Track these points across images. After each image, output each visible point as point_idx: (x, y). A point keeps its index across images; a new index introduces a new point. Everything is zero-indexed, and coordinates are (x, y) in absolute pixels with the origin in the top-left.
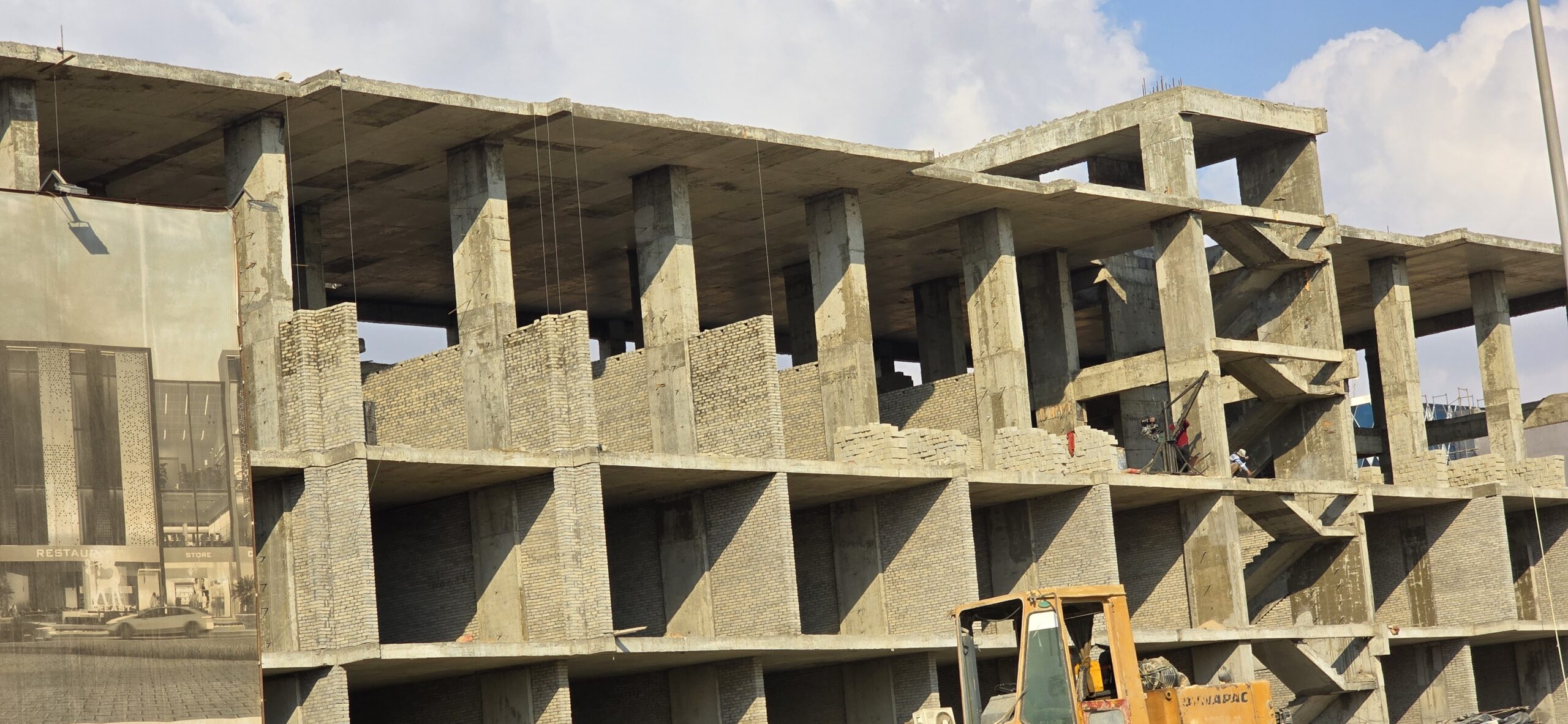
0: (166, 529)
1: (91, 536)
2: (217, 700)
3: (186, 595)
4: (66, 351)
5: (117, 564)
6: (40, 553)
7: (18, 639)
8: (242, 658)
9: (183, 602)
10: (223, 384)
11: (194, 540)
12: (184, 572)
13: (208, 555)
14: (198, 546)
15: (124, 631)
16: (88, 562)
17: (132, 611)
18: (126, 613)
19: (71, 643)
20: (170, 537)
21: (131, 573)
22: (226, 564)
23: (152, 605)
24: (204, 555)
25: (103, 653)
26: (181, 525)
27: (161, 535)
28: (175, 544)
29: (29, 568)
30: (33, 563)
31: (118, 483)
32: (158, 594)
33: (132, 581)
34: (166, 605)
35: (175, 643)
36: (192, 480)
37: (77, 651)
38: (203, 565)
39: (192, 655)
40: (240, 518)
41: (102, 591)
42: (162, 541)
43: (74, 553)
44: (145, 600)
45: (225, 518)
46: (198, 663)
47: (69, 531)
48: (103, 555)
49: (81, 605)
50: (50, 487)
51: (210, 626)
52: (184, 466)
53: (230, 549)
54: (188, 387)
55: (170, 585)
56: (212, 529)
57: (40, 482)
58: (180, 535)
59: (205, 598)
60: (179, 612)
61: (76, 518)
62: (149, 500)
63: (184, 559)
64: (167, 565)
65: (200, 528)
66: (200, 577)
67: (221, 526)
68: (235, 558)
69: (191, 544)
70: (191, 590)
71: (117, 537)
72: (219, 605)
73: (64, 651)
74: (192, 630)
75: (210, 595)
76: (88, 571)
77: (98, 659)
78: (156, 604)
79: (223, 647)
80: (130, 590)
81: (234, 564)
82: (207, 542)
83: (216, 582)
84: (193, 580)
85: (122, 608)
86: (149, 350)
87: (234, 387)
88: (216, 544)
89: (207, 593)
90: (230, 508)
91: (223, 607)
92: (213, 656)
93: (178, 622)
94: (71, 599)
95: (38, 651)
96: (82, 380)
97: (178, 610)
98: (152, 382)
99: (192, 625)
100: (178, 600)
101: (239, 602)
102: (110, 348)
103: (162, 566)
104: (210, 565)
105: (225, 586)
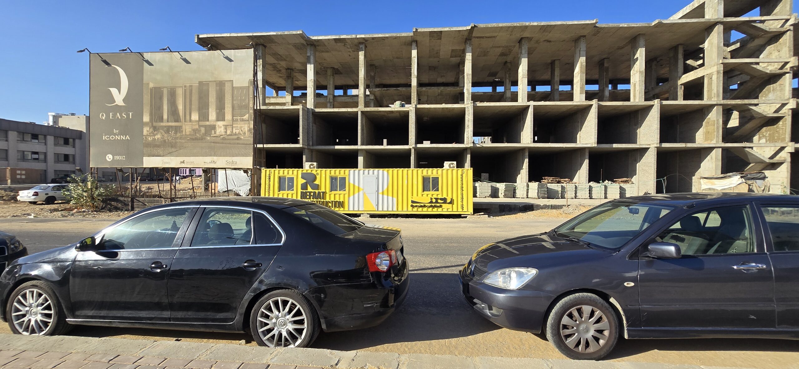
1: (218, 120)
2: (243, 153)
3: (237, 131)
4: (215, 82)
5: (223, 125)
6: (207, 123)
7: (202, 140)
8: (249, 145)
10: (249, 86)
12: (237, 127)
13: (243, 123)
15: (224, 139)
16: (217, 125)
18: (224, 135)
19: (213, 141)
21: (226, 127)
22: (247, 125)
25: (219, 143)
26: (237, 117)
27: (233, 119)
28: (236, 121)
29: (205, 126)
30: (206, 125)
31: (224, 109)
32: (231, 131)
33: (226, 129)
34: (233, 134)
35: (234, 141)
36: (241, 107)
37: (213, 143)
38: (242, 125)
39: (238, 144)
40: (251, 115)
41: (219, 131)
43: (214, 123)
44: (229, 132)
45: (247, 115)
46: (239, 145)
47: (213, 119)
48: (220, 123)
49: (215, 133)
50: (210, 110)
51: (242, 138)
52: (239, 104)
54: (242, 88)
55: (234, 129)
56: (244, 118)
57: (208, 109)
58: (237, 119)
60: (236, 135)
61: (215, 116)
62: (231, 112)
63: (238, 124)
64: (234, 125)
65: (242, 118)
66: (241, 127)
67: (246, 117)
68: (249, 124)
69: (240, 121)
71: (223, 120)
72: (245, 133)
73: (211, 142)
74: (238, 139)
76: (217, 127)
77: (218, 144)
78: (231, 133)
79: (245, 142)
80: (225, 130)
82: (243, 120)
83: (244, 129)
84: (239, 128)
85: (223, 134)
86: (233, 81)
87: (251, 87)
88: (245, 121)
89: (242, 131)
90: (248, 113)
92: (242, 144)
93: (236, 137)
94: (213, 132)
95: (206, 142)
96: (218, 88)
97: (236, 134)
98: (233, 87)
99: (238, 137)
100: (236, 132)
101: (249, 133)
102: (224, 81)
103: (232, 125)
104: (243, 125)
105: (246, 129)
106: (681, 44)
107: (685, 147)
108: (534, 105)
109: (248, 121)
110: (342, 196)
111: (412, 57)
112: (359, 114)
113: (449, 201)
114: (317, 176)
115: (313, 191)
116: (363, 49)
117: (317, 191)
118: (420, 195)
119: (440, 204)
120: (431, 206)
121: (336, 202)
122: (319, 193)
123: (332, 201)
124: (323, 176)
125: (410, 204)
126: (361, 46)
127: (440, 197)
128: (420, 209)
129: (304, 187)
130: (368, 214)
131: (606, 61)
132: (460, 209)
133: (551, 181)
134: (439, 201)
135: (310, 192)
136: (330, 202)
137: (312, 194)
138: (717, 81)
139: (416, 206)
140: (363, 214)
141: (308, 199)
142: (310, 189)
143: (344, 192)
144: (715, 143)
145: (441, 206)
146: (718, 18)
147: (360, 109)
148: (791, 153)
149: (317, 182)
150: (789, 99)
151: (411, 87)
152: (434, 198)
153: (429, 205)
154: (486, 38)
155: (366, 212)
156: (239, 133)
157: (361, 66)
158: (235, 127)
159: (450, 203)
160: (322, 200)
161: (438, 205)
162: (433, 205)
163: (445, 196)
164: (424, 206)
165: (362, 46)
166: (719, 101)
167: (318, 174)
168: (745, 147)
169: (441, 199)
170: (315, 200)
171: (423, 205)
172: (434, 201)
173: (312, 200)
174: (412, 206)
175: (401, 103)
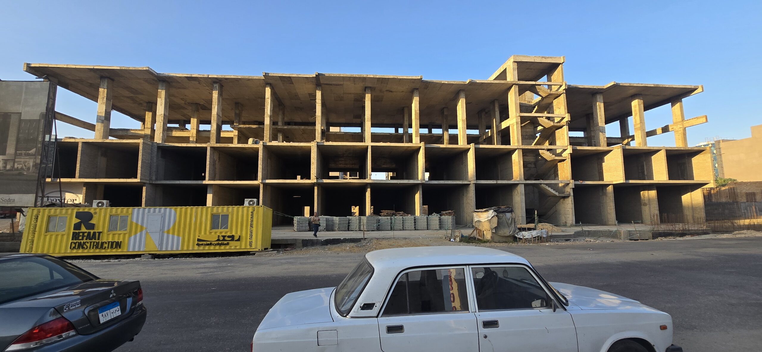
0: (17, 152)
3: (20, 166)
5: (2, 160)
8: (32, 181)
9: (19, 168)
10: (39, 120)
11: (25, 154)
12: (21, 161)
13: (28, 158)
14: (25, 156)
17: (4, 170)
18: (2, 170)
20: (18, 154)
21: (6, 161)
22: (33, 160)
23: (10, 168)
24: (27, 158)
26: (22, 151)
27: (16, 153)
28: (19, 155)
31: (7, 142)
32: (12, 166)
33: (6, 163)
34: (14, 169)
35: (15, 177)
36: (27, 141)
38: (26, 160)
40: (39, 149)
42: (16, 154)
44: (8, 167)
46: (20, 181)
51: (25, 173)
52: (25, 138)
53: (34, 157)
54: (31, 121)
55: (16, 164)
56: (30, 152)
58: (21, 153)
59: (25, 167)
62: (14, 146)
63: (21, 159)
64: (16, 160)
65: (27, 152)
67: (33, 151)
68: (35, 158)
69: (24, 155)
70: (21, 165)
71: (4, 153)
72: (29, 169)
74: (20, 174)
75: (27, 167)
78: (11, 168)
79: (28, 178)
80: (5, 165)
81: (35, 160)
82: (29, 155)
83: (29, 164)
84: (23, 163)
86: (21, 113)
87: (43, 120)
88: (31, 155)
89: (26, 166)
90: (36, 147)
91: (30, 169)
92: (24, 180)
93: (17, 172)
97: (17, 169)
98: (20, 119)
100: (18, 167)
101: (34, 168)
102: (10, 113)
103: (14, 160)
104: (28, 160)
105: (31, 164)
106: (497, 100)
107: (496, 183)
108: (372, 146)
109: (34, 155)
110: (122, 236)
111: (266, 98)
112: (209, 149)
113: (236, 238)
114: (94, 216)
115: (88, 231)
116: (217, 88)
117: (92, 231)
118: (208, 233)
119: (228, 242)
120: (218, 244)
121: (112, 243)
122: (94, 233)
123: (109, 242)
124: (102, 214)
125: (196, 242)
126: (215, 85)
127: (229, 234)
128: (207, 247)
129: (77, 226)
130: (150, 254)
131: (445, 110)
132: (248, 247)
133: (387, 214)
134: (226, 238)
135: (84, 233)
136: (106, 243)
137: (86, 234)
138: (517, 130)
139: (202, 244)
140: (144, 254)
141: (80, 240)
142: (83, 229)
143: (125, 232)
144: (519, 180)
145: (228, 244)
146: (514, 81)
147: (209, 145)
148: (573, 188)
149: (92, 222)
150: (567, 146)
151: (264, 125)
152: (222, 236)
153: (216, 242)
154: (335, 85)
155: (147, 253)
156: (22, 168)
157: (215, 103)
158: (18, 161)
159: (239, 240)
160: (97, 241)
161: (226, 242)
162: (220, 242)
163: (234, 234)
164: (211, 244)
165: (217, 86)
166: (519, 146)
167: (96, 213)
168: (541, 184)
169: (229, 237)
170: (88, 241)
171: (209, 243)
172: (221, 238)
173: (85, 241)
174: (198, 245)
175: (253, 140)
